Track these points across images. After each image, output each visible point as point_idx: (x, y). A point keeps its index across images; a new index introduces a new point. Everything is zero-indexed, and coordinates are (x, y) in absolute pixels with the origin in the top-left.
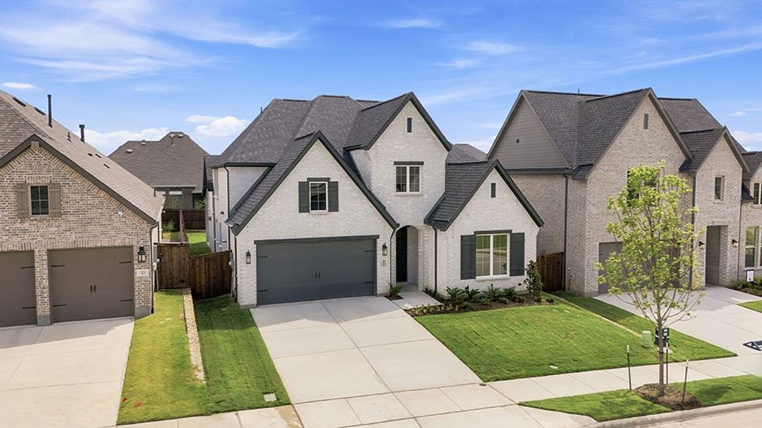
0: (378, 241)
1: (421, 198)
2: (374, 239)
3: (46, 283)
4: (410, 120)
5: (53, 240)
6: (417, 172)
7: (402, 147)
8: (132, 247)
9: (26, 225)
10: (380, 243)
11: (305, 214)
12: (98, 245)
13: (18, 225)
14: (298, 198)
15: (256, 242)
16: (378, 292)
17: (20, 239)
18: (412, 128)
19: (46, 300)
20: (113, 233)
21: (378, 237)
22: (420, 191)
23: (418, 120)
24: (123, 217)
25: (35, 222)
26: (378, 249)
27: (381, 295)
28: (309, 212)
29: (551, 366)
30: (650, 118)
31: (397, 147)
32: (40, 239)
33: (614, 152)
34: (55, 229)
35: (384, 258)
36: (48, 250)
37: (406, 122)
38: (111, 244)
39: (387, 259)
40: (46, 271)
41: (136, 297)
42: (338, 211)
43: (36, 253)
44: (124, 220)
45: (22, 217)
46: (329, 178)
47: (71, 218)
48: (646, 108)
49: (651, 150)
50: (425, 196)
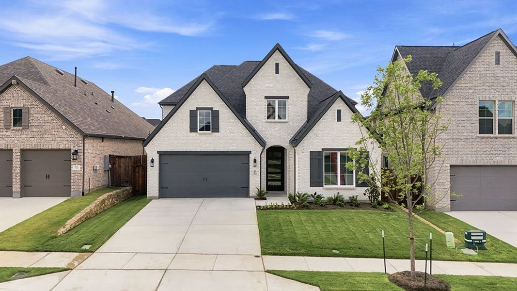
0: (250, 155)
1: (287, 124)
2: (247, 154)
3: (18, 170)
4: (277, 65)
5: (23, 143)
6: (285, 104)
7: (271, 85)
8: (70, 150)
9: (9, 133)
10: (252, 157)
11: (194, 134)
12: (50, 148)
13: (5, 133)
14: (189, 122)
15: (158, 152)
16: (250, 195)
17: (5, 142)
18: (279, 71)
19: (18, 181)
20: (59, 140)
21: (250, 152)
22: (287, 118)
23: (284, 65)
24: (66, 130)
25: (14, 131)
26: (250, 161)
27: (252, 197)
28: (197, 132)
29: (334, 251)
30: (501, 55)
31: (267, 85)
32: (16, 142)
33: (464, 85)
34: (26, 136)
35: (255, 169)
36: (21, 149)
37: (275, 66)
38: (57, 147)
39: (258, 169)
40: (19, 163)
41: (72, 184)
42: (219, 132)
43: (14, 151)
44: (66, 131)
45: (7, 128)
46: (212, 108)
47: (34, 129)
48: (496, 46)
49: (505, 84)
50: (291, 123)
